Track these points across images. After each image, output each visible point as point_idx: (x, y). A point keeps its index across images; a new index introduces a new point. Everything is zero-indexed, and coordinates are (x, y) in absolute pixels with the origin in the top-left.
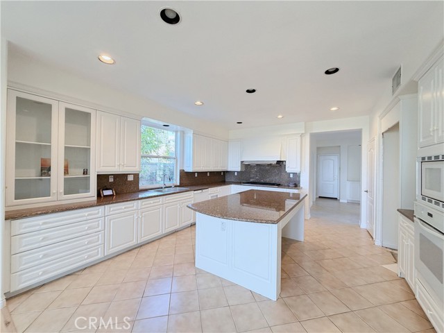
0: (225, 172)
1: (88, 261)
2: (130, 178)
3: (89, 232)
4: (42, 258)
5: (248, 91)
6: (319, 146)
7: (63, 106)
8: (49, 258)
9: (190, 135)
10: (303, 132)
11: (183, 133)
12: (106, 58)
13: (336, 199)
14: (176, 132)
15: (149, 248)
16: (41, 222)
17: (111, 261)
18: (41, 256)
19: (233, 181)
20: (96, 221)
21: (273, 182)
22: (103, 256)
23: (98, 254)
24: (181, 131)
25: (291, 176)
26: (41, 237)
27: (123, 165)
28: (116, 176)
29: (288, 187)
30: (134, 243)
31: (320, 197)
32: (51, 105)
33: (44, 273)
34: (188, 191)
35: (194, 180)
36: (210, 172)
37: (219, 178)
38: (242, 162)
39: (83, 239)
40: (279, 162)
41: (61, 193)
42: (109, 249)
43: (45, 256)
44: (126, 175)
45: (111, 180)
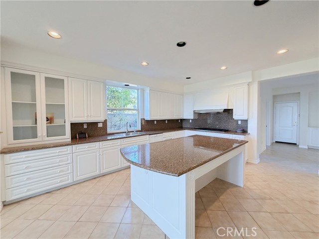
0: (182, 120)
1: (61, 184)
2: (100, 125)
3: (60, 164)
4: (26, 180)
5: (179, 45)
6: (274, 94)
7: (43, 76)
8: (32, 181)
9: (147, 91)
10: (250, 81)
11: (143, 90)
12: (54, 34)
13: (296, 144)
14: (138, 90)
15: (108, 177)
16: (24, 156)
17: (79, 185)
18: (25, 179)
19: (188, 126)
20: (66, 157)
21: (222, 128)
22: (72, 181)
23: (68, 180)
24: (141, 89)
25: (240, 122)
26: (25, 166)
27: (91, 116)
28: (89, 124)
29: (235, 132)
30: (97, 173)
31: (276, 142)
32: (35, 76)
33: (28, 190)
34: (144, 135)
35: (152, 127)
36: (168, 120)
37: (177, 124)
38: (194, 111)
39: (56, 169)
40: (225, 111)
41: (44, 136)
42: (77, 177)
43: (28, 179)
44: (96, 123)
45: (85, 127)
